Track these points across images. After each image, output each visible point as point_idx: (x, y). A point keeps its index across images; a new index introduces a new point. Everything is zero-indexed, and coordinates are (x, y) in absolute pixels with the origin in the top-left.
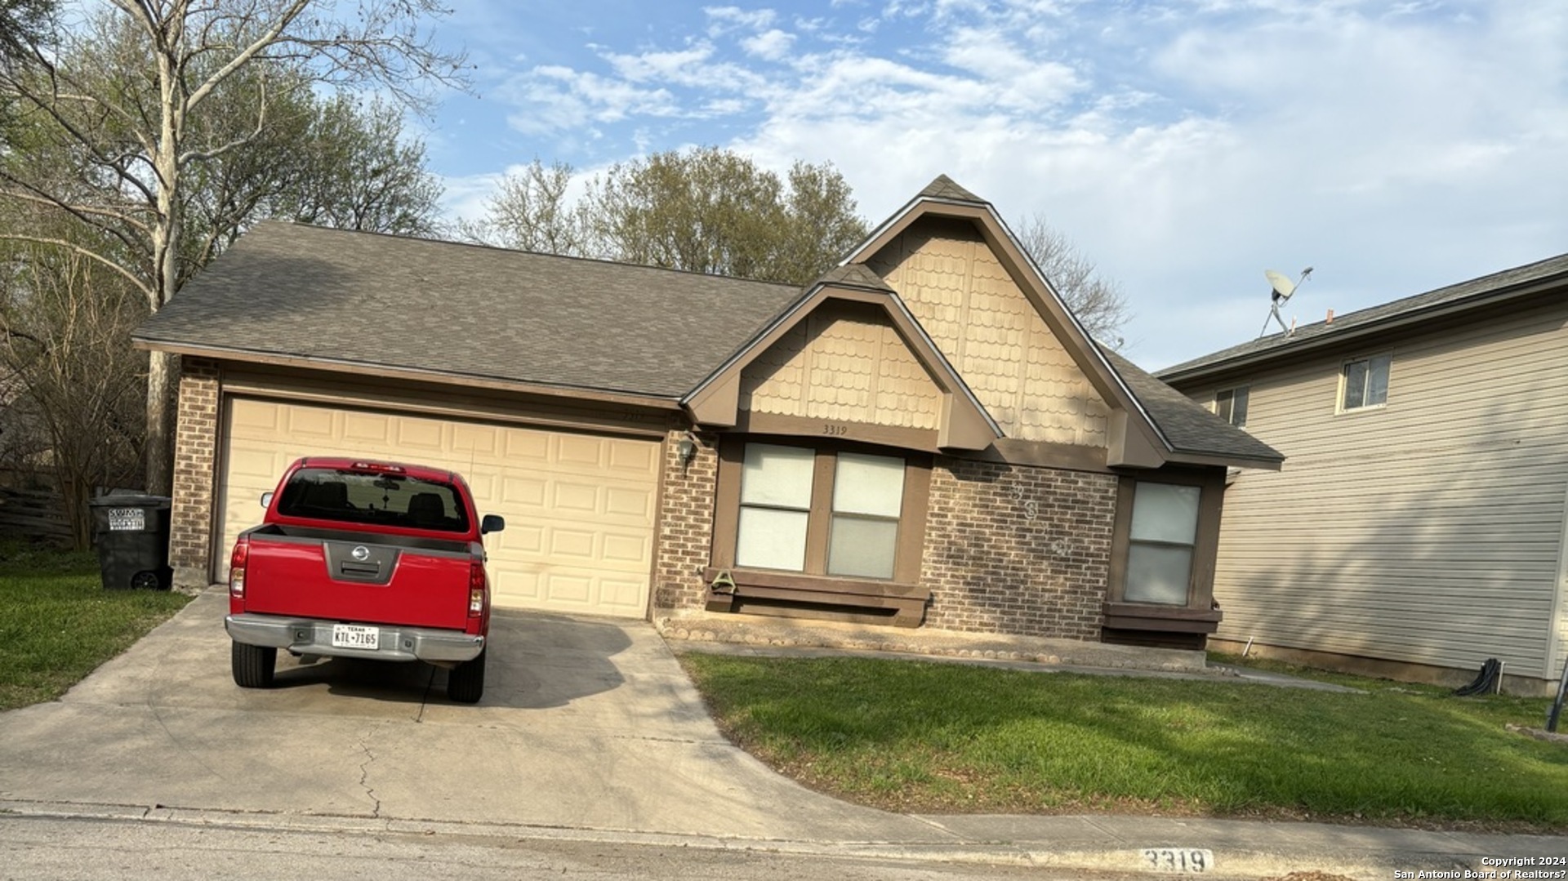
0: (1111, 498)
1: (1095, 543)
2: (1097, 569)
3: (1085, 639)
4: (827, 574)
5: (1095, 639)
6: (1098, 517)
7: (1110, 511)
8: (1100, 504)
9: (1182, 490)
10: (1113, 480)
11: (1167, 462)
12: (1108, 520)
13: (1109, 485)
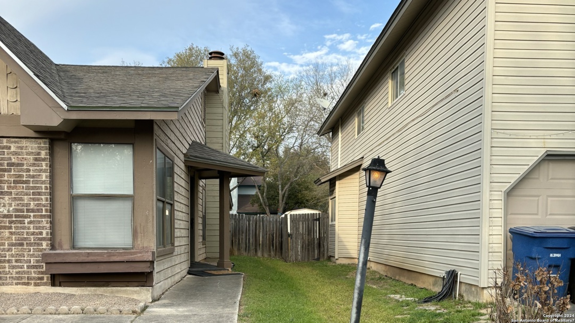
0: (44, 160)
1: (34, 199)
2: (39, 222)
3: (36, 285)
6: (33, 177)
8: (34, 165)
9: (120, 148)
11: (65, 120)
12: (44, 179)
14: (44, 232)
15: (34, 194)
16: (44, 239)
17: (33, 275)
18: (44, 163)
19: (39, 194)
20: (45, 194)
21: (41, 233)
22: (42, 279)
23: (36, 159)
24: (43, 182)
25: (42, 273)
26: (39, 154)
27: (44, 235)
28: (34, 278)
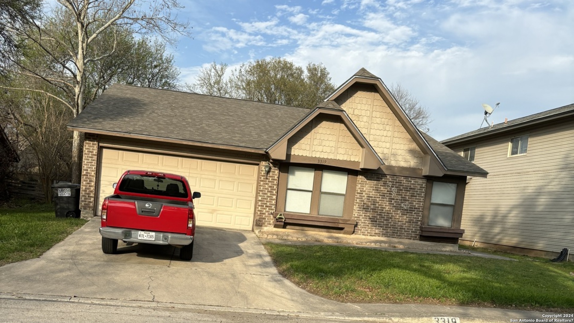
0: (424, 188)
1: (418, 204)
2: (418, 214)
3: (414, 239)
4: (319, 214)
5: (417, 240)
6: (419, 194)
7: (423, 192)
8: (420, 189)
9: (450, 185)
10: (424, 181)
11: (445, 174)
12: (423, 195)
13: (423, 183)
14: (420, 218)
15: (418, 201)
16: (419, 221)
17: (413, 235)
18: (424, 189)
19: (420, 202)
20: (422, 202)
21: (418, 218)
22: (416, 237)
23: (421, 187)
24: (422, 197)
25: (417, 235)
26: (422, 185)
27: (420, 219)
28: (413, 237)
